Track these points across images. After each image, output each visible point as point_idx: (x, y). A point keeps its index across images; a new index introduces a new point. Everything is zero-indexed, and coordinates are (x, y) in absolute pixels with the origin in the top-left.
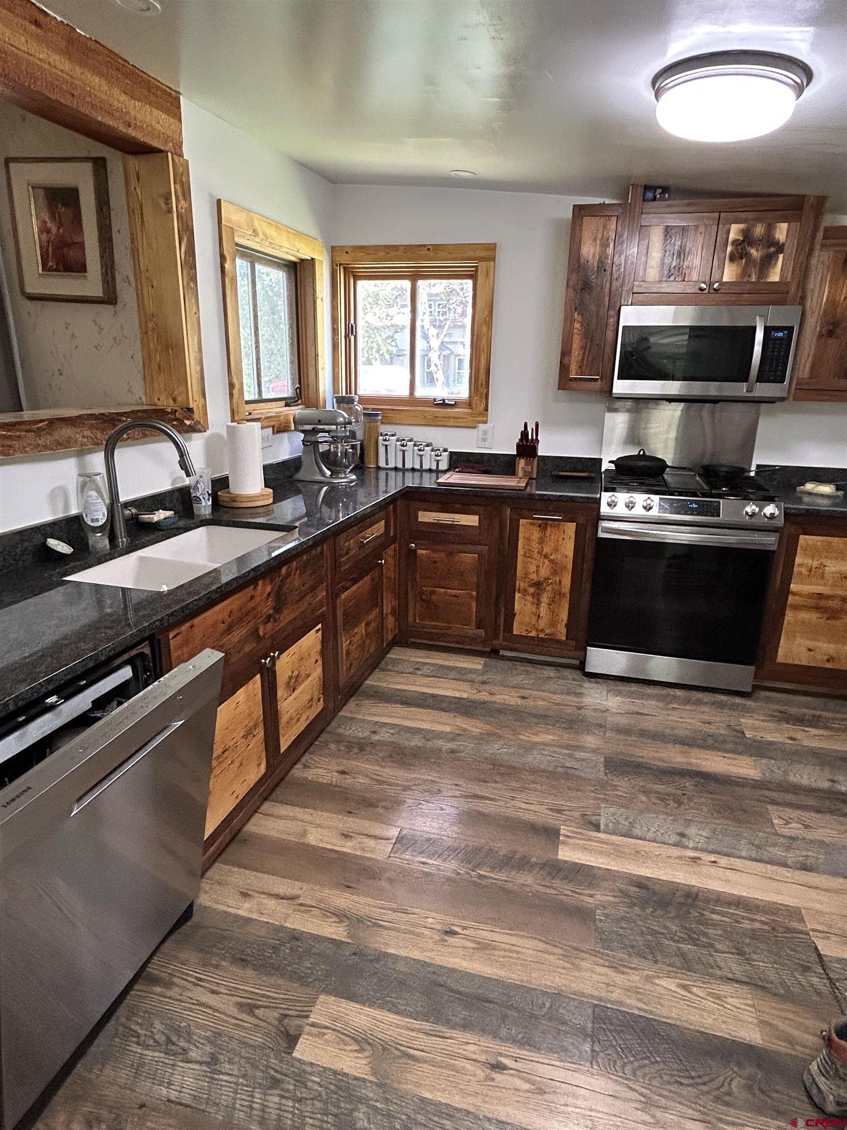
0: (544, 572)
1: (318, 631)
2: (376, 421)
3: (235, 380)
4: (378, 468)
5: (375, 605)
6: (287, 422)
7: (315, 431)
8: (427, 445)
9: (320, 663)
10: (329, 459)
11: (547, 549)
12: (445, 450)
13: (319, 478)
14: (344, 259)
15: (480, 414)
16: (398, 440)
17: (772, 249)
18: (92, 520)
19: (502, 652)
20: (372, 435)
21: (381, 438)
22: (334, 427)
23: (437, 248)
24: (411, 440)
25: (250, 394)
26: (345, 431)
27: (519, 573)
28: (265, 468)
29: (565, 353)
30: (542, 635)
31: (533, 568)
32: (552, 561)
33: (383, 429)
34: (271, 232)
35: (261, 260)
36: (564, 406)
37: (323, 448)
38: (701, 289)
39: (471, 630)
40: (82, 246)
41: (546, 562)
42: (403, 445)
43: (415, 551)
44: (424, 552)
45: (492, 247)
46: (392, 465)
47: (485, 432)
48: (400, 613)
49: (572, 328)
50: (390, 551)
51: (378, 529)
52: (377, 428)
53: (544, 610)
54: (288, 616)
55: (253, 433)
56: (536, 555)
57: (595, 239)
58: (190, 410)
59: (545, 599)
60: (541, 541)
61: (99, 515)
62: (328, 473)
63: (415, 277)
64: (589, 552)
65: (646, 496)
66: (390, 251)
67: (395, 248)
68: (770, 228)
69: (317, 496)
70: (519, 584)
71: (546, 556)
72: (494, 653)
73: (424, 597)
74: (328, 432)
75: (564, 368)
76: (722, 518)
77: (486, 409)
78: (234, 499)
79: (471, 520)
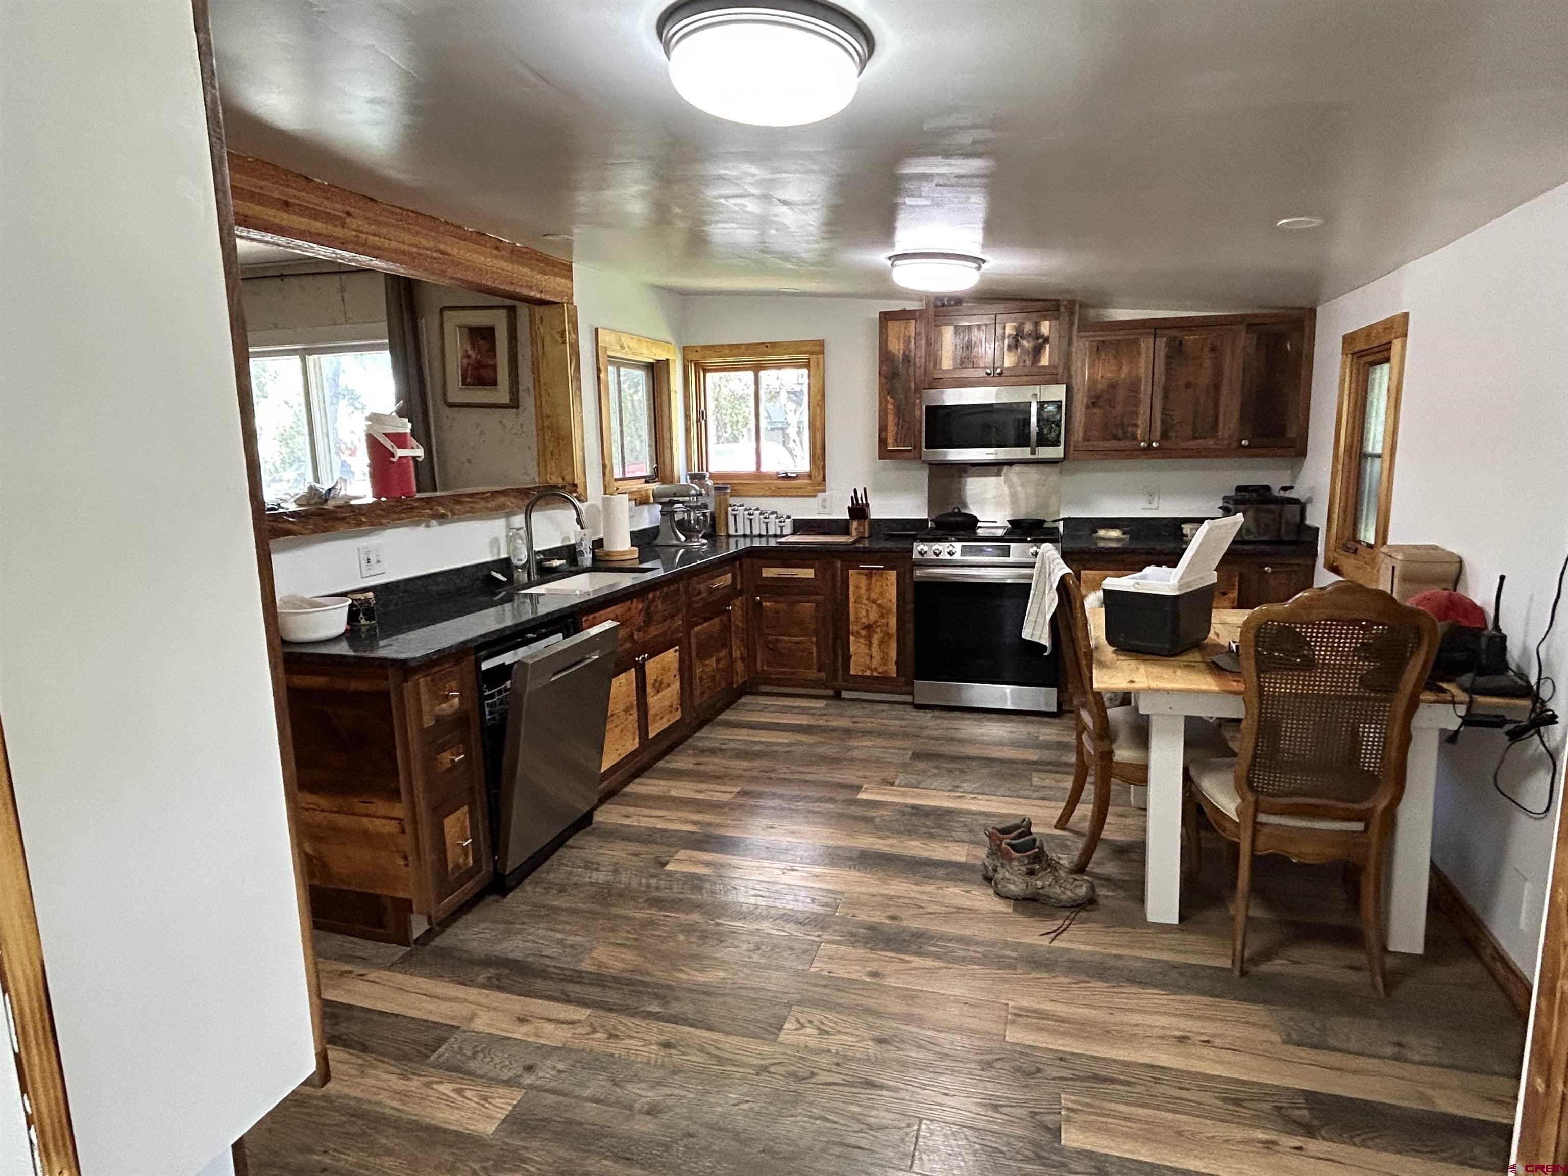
0: (874, 616)
1: (676, 651)
2: (725, 494)
3: (607, 462)
4: (729, 536)
5: (724, 645)
6: (648, 497)
7: (672, 503)
8: (772, 513)
9: (678, 677)
10: (683, 526)
11: (874, 595)
12: (788, 517)
13: (675, 542)
14: (695, 357)
15: (819, 484)
16: (746, 510)
17: (1041, 341)
18: (518, 560)
19: (845, 694)
20: (723, 506)
21: (730, 509)
22: (687, 498)
23: (774, 345)
24: (757, 510)
25: (617, 474)
26: (697, 501)
27: (852, 618)
28: (632, 533)
29: (883, 429)
30: (875, 674)
31: (864, 613)
32: (879, 606)
33: (732, 501)
34: (634, 344)
35: (624, 365)
36: (891, 471)
37: (677, 517)
38: (987, 374)
39: (813, 674)
40: (494, 368)
41: (874, 606)
42: (750, 514)
43: (760, 603)
44: (768, 604)
45: (821, 344)
46: (741, 532)
47: (824, 500)
48: (749, 659)
49: (886, 409)
50: (738, 602)
51: (725, 580)
52: (726, 500)
53: (875, 647)
54: (654, 631)
55: (623, 503)
56: (864, 601)
57: (899, 338)
58: (575, 486)
59: (875, 640)
60: (869, 588)
61: (522, 556)
62: (683, 538)
63: (757, 368)
64: (910, 596)
65: (948, 544)
66: (735, 349)
67: (738, 346)
68: (1037, 324)
69: (676, 556)
70: (853, 628)
71: (874, 602)
72: (837, 696)
73: (770, 646)
74: (683, 503)
75: (883, 442)
76: (1010, 560)
77: (824, 479)
78: (608, 554)
79: (808, 573)
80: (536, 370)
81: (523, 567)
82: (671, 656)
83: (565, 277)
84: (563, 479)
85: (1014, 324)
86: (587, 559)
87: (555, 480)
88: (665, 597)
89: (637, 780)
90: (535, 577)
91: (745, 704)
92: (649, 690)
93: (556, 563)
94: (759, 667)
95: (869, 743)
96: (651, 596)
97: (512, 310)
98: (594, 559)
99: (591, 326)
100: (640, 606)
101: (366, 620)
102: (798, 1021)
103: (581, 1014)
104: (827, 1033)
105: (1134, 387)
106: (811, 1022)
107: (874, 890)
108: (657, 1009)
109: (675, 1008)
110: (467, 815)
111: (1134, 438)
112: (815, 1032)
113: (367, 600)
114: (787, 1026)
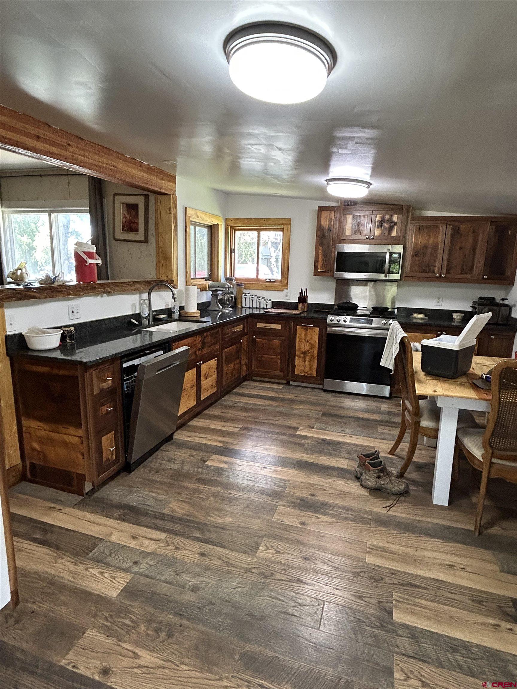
0: (307, 347)
1: (215, 360)
2: (242, 288)
3: (188, 270)
4: (242, 307)
5: (238, 358)
6: (206, 287)
7: (217, 291)
8: (263, 298)
9: (216, 372)
10: (222, 302)
11: (308, 338)
12: (270, 300)
13: (218, 309)
14: (230, 223)
15: (284, 285)
16: (250, 296)
17: (393, 224)
18: (144, 314)
19: (291, 383)
20: (240, 293)
21: (243, 295)
22: (224, 289)
23: (268, 220)
24: (256, 296)
25: (192, 276)
26: (229, 291)
27: (297, 349)
28: (198, 304)
29: (316, 261)
30: (306, 375)
31: (303, 346)
32: (310, 343)
33: (245, 291)
34: (203, 216)
35: (198, 225)
36: (318, 281)
37: (219, 297)
38: (367, 238)
39: (278, 373)
40: (137, 224)
41: (308, 344)
42: (252, 298)
43: (255, 339)
44: (259, 340)
45: (290, 220)
46: (248, 306)
47: (287, 293)
48: (249, 364)
49: (318, 252)
50: (245, 338)
51: (239, 328)
52: (242, 291)
53: (307, 363)
54: (206, 351)
55: (194, 290)
56: (303, 341)
57: (326, 219)
58: (173, 281)
59: (307, 359)
60: (306, 335)
61: (146, 313)
62: (221, 307)
63: (259, 230)
64: (325, 339)
65: (344, 317)
66: (249, 221)
67: (251, 219)
68: (391, 216)
69: (217, 316)
70: (297, 353)
71: (308, 341)
72: (288, 383)
73: (259, 359)
74: (222, 291)
75: (316, 268)
76: (373, 325)
77: (287, 284)
78: (186, 313)
79: (278, 327)
80: (157, 226)
81: (146, 318)
82: (213, 362)
83: (172, 182)
84: (167, 277)
85: (381, 215)
86: (176, 315)
87: (164, 278)
88: (212, 335)
89: (195, 419)
90: (152, 323)
91: (246, 385)
92: (202, 378)
93: (162, 316)
94: (253, 368)
95: (302, 407)
96: (205, 334)
97: (146, 197)
98: (180, 315)
99: (183, 206)
100: (200, 339)
101: (70, 340)
102: (266, 545)
103: (162, 536)
104: (280, 553)
105: (435, 248)
106: (272, 547)
107: (304, 481)
108: (199, 536)
109: (207, 535)
110: (114, 436)
111: (434, 272)
112: (274, 552)
113: (71, 331)
114: (261, 548)
